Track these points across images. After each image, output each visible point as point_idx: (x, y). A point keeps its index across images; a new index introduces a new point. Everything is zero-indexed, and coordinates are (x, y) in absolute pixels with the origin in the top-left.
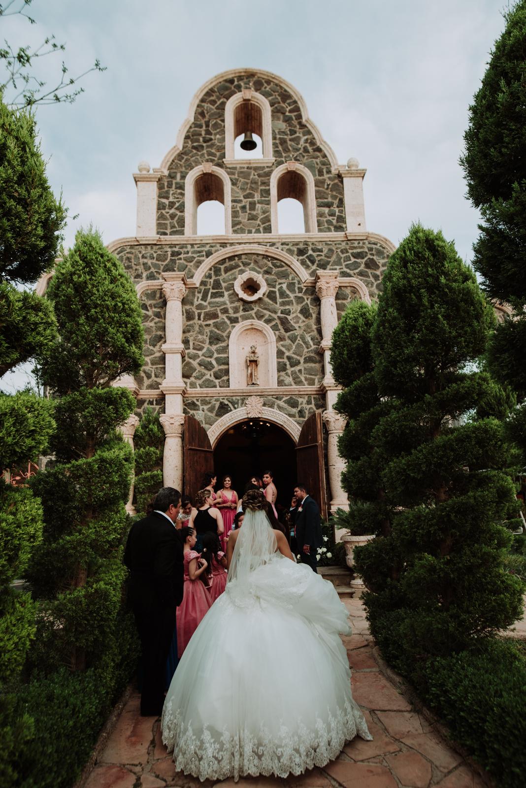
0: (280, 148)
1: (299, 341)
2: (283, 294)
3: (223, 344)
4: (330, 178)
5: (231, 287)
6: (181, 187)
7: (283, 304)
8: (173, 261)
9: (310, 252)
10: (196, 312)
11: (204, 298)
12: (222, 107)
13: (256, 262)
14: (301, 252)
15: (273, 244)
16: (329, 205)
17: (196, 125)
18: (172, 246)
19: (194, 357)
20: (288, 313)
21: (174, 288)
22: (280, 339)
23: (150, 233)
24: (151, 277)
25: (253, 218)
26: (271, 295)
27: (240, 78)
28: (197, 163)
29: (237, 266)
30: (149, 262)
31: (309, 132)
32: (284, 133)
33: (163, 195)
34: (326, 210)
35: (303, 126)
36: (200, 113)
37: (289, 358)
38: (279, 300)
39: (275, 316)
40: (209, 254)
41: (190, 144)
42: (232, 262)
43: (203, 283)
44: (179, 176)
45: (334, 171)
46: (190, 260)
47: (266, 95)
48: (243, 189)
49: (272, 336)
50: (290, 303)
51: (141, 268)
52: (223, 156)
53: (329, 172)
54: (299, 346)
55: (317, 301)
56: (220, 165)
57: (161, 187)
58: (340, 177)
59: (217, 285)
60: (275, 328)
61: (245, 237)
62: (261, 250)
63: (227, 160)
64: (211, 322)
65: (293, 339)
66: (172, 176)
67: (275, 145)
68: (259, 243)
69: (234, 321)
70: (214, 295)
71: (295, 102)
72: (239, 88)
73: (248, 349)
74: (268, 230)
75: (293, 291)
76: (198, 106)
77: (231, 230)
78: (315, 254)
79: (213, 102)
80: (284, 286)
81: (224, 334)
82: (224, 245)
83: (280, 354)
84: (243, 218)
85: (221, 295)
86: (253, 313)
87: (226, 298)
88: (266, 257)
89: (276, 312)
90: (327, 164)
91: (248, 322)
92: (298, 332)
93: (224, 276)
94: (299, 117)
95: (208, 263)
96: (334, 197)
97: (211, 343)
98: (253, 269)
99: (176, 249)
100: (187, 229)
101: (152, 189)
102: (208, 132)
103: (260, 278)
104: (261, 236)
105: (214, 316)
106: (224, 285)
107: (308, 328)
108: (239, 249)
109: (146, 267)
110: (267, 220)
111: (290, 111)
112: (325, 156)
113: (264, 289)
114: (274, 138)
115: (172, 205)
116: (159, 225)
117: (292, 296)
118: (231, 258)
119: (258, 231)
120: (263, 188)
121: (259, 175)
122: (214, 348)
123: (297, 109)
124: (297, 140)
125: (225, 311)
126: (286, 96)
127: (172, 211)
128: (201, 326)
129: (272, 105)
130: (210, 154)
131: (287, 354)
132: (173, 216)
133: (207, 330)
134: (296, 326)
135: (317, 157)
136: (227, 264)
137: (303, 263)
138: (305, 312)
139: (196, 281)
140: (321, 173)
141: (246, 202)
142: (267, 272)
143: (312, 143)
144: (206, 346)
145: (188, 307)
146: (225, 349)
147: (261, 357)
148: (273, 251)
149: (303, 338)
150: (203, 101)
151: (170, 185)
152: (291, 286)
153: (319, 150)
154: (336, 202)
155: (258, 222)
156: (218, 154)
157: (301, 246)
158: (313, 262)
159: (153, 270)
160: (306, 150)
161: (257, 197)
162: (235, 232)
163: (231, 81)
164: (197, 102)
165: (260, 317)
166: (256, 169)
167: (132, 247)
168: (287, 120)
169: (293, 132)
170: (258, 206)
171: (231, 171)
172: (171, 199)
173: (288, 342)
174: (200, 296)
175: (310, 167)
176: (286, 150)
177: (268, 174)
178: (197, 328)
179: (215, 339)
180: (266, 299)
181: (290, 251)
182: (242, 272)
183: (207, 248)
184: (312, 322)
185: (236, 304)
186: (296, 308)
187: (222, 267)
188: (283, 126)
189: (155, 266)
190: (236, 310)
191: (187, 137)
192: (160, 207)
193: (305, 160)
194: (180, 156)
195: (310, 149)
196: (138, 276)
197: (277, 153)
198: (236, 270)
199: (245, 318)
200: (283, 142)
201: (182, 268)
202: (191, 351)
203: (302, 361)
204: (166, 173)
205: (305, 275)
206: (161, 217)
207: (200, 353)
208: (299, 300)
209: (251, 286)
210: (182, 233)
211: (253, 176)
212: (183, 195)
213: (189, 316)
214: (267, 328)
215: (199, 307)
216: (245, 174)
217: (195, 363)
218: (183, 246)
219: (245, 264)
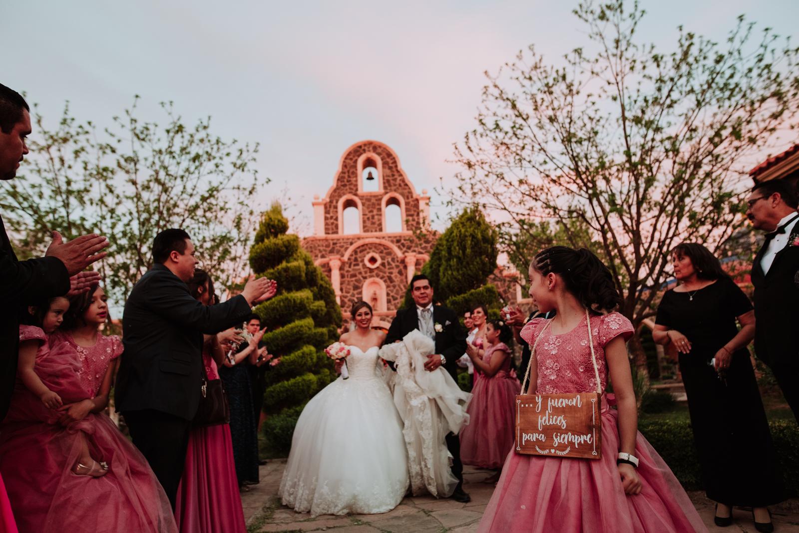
0: (387, 185)
1: (397, 288)
2: (389, 264)
3: (359, 290)
4: (413, 201)
5: (363, 261)
6: (336, 207)
7: (389, 269)
8: (333, 248)
9: (403, 241)
10: (346, 274)
11: (350, 267)
12: (356, 162)
13: (375, 247)
14: (398, 241)
15: (383, 238)
16: (412, 215)
17: (343, 172)
18: (332, 240)
19: (346, 297)
20: (391, 273)
21: (335, 263)
22: (388, 287)
23: (321, 234)
24: (323, 257)
25: (373, 223)
26: (383, 264)
27: (365, 145)
28: (344, 194)
29: (366, 249)
30: (321, 248)
31: (401, 175)
32: (389, 176)
33: (327, 212)
34: (411, 218)
35: (398, 171)
36: (345, 166)
37: (393, 296)
38: (387, 267)
39: (385, 275)
40: (351, 244)
41: (340, 183)
42: (364, 248)
43: (349, 259)
44: (335, 202)
45: (415, 196)
46: (342, 247)
47: (379, 154)
48: (368, 208)
49: (383, 285)
50: (392, 268)
51: (317, 252)
52: (357, 190)
53: (412, 197)
54: (397, 290)
55: (406, 267)
56: (356, 195)
57: (326, 208)
58: (417, 200)
59: (356, 260)
60: (385, 281)
61: (369, 234)
62: (377, 241)
63: (359, 192)
64: (354, 279)
65: (394, 286)
66: (331, 202)
67: (384, 183)
68: (377, 238)
69: (365, 278)
70: (355, 265)
71: (394, 158)
72: (364, 151)
73: (372, 292)
74: (381, 230)
75: (394, 262)
76: (344, 162)
77: (362, 230)
78: (405, 242)
79: (351, 159)
80: (390, 260)
81: (360, 285)
82: (359, 239)
83: (388, 294)
84: (368, 224)
85: (358, 265)
86: (374, 274)
87: (360, 266)
88: (380, 244)
89: (385, 273)
90: (410, 193)
91: (372, 279)
92: (396, 283)
93: (359, 255)
94: (396, 166)
95: (351, 249)
96: (415, 211)
97: (354, 290)
98: (374, 251)
99: (335, 241)
100: (340, 230)
101: (321, 210)
102: (349, 177)
103: (377, 256)
104: (378, 234)
105: (354, 276)
106: (359, 259)
107: (402, 281)
108: (367, 241)
109: (320, 251)
110: (380, 224)
111: (392, 163)
112: (409, 188)
113: (379, 262)
114: (384, 179)
115: (332, 217)
116: (326, 229)
117: (393, 264)
118: (363, 246)
119: (376, 231)
120: (378, 207)
121: (376, 200)
122: (355, 292)
123: (395, 162)
124: (395, 180)
125: (360, 273)
126: (389, 155)
127: (332, 221)
128: (349, 281)
129: (382, 159)
130: (350, 189)
131: (392, 294)
132: (332, 224)
133: (352, 283)
134: (396, 280)
135: (405, 189)
136: (361, 248)
137: (399, 247)
138: (400, 273)
139: (346, 258)
140: (408, 198)
141: (370, 215)
142: (381, 252)
143: (403, 181)
144: (352, 291)
145: (342, 272)
146: (361, 293)
147: (378, 296)
148: (383, 242)
149: (399, 286)
150: (346, 158)
151: (330, 207)
152: (393, 260)
153: (406, 185)
154: (416, 214)
155: (376, 226)
156: (355, 189)
157: (398, 238)
158: (404, 246)
159: (324, 253)
160: (400, 185)
161: (375, 212)
162: (365, 231)
163: (360, 147)
164: (343, 160)
165: (378, 276)
166: (375, 196)
167: (313, 241)
168: (390, 168)
169: (393, 175)
170: (376, 217)
171: (361, 198)
172: (331, 214)
173: (392, 288)
174: (347, 265)
175: (402, 195)
176: (390, 185)
177: (380, 200)
178: (346, 282)
179: (356, 288)
180: (381, 267)
181: (392, 242)
182: (368, 253)
183: (350, 241)
184: (404, 277)
185: (366, 270)
186: (395, 271)
187: (358, 250)
188: (388, 172)
189: (325, 251)
190: (366, 272)
191: (338, 180)
192: (326, 218)
193: (400, 191)
194: (335, 191)
195: (402, 184)
196: (316, 256)
197: (385, 188)
198: (365, 252)
199: (371, 277)
200: (388, 181)
201: (338, 252)
202: (345, 294)
203: (399, 297)
204: (328, 200)
205: (399, 254)
206: (326, 224)
207: (349, 295)
208: (397, 267)
209: (373, 260)
210: (337, 233)
211: (373, 200)
212: (337, 212)
213: (342, 276)
214: (381, 282)
215: (348, 271)
216: (369, 200)
217: (346, 300)
218: (338, 240)
219: (370, 249)
